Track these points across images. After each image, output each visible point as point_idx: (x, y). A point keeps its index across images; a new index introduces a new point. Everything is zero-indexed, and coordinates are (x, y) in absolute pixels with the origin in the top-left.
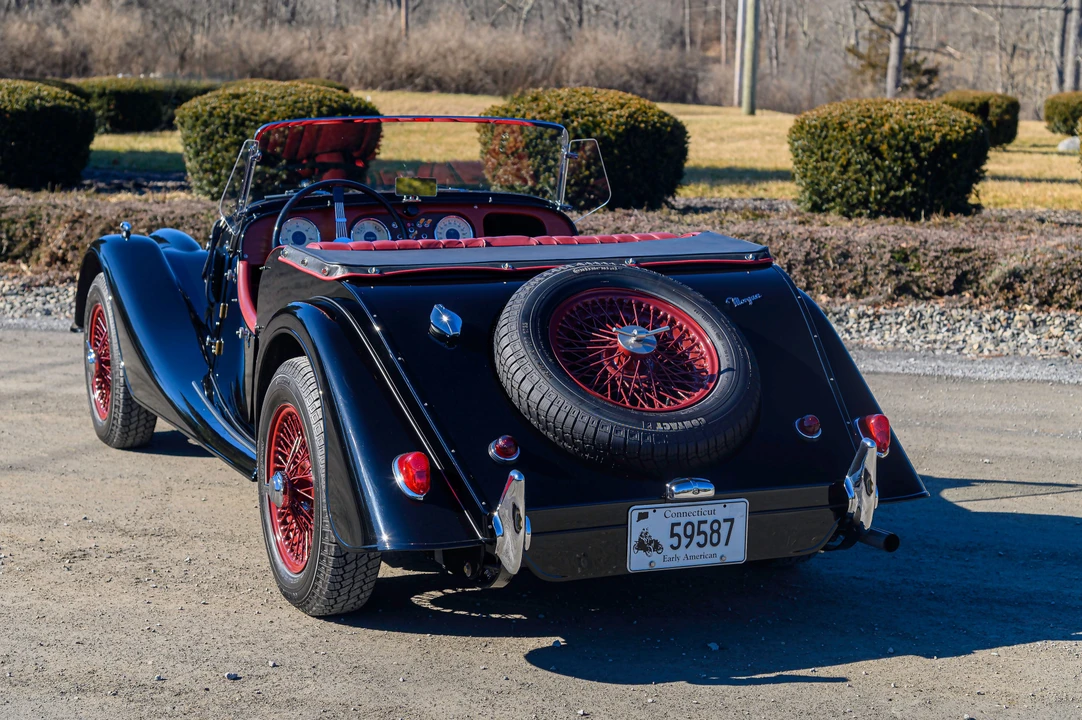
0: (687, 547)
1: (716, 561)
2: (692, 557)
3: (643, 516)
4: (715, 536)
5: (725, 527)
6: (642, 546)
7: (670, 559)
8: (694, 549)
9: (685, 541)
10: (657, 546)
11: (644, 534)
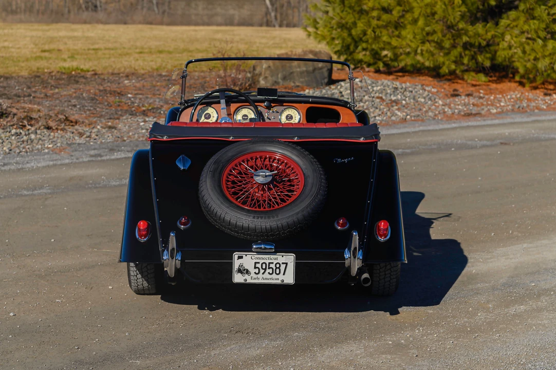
0: (263, 273)
1: (279, 282)
2: (266, 279)
3: (240, 257)
4: (278, 270)
5: (283, 267)
6: (240, 271)
7: (254, 279)
8: (266, 275)
9: (262, 271)
10: (248, 272)
11: (241, 265)
